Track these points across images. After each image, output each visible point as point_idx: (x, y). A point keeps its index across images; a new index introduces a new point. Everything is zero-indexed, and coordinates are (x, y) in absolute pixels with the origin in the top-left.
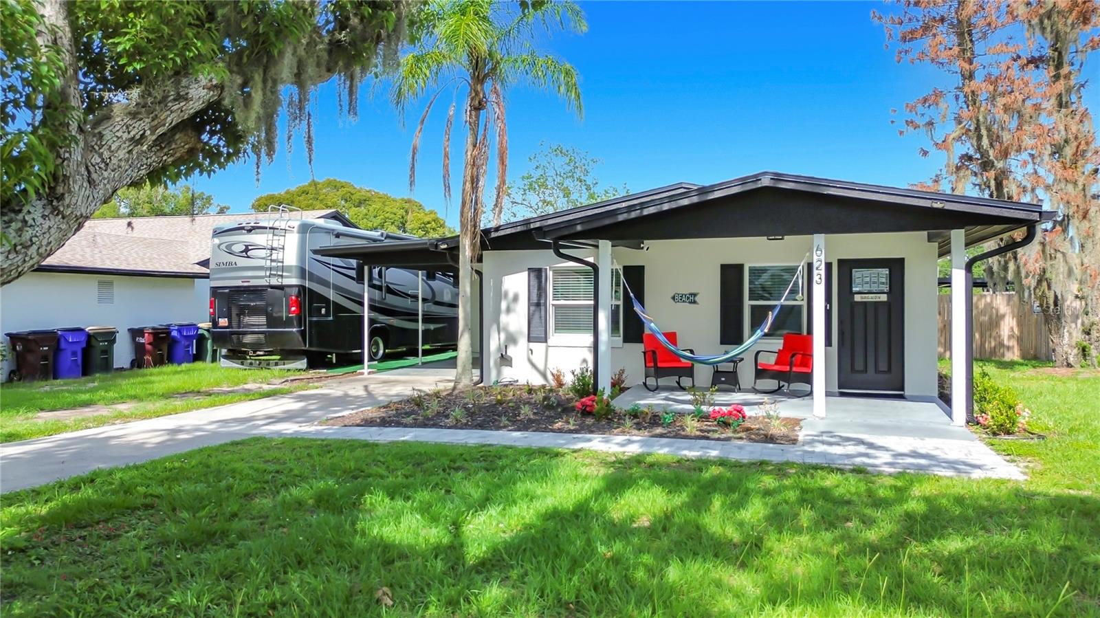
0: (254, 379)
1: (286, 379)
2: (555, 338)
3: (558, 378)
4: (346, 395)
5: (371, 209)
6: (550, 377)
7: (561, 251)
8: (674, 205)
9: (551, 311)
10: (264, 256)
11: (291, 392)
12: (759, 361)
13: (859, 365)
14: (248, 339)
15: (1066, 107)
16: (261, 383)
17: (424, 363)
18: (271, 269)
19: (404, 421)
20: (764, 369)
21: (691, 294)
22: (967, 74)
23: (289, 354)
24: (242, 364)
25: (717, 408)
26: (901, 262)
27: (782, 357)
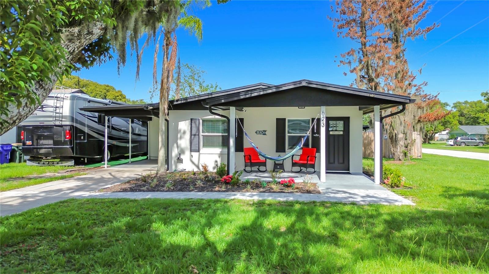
0: (49, 171)
1: (67, 170)
2: (203, 150)
3: (205, 167)
4: (103, 178)
5: (89, 89)
6: (201, 168)
7: (213, 111)
8: (265, 92)
9: (201, 138)
10: (53, 110)
11: (73, 177)
12: (294, 159)
13: (332, 161)
14: (42, 151)
15: (399, 58)
16: (54, 172)
17: (132, 162)
18: (56, 117)
19: (142, 189)
20: (295, 163)
21: (264, 131)
22: (363, 43)
23: (64, 158)
24: (39, 163)
25: (283, 179)
26: (348, 118)
27: (302, 157)
